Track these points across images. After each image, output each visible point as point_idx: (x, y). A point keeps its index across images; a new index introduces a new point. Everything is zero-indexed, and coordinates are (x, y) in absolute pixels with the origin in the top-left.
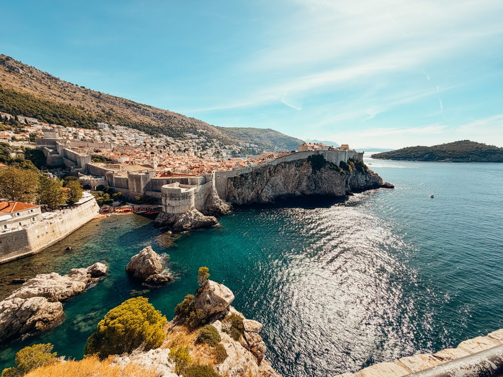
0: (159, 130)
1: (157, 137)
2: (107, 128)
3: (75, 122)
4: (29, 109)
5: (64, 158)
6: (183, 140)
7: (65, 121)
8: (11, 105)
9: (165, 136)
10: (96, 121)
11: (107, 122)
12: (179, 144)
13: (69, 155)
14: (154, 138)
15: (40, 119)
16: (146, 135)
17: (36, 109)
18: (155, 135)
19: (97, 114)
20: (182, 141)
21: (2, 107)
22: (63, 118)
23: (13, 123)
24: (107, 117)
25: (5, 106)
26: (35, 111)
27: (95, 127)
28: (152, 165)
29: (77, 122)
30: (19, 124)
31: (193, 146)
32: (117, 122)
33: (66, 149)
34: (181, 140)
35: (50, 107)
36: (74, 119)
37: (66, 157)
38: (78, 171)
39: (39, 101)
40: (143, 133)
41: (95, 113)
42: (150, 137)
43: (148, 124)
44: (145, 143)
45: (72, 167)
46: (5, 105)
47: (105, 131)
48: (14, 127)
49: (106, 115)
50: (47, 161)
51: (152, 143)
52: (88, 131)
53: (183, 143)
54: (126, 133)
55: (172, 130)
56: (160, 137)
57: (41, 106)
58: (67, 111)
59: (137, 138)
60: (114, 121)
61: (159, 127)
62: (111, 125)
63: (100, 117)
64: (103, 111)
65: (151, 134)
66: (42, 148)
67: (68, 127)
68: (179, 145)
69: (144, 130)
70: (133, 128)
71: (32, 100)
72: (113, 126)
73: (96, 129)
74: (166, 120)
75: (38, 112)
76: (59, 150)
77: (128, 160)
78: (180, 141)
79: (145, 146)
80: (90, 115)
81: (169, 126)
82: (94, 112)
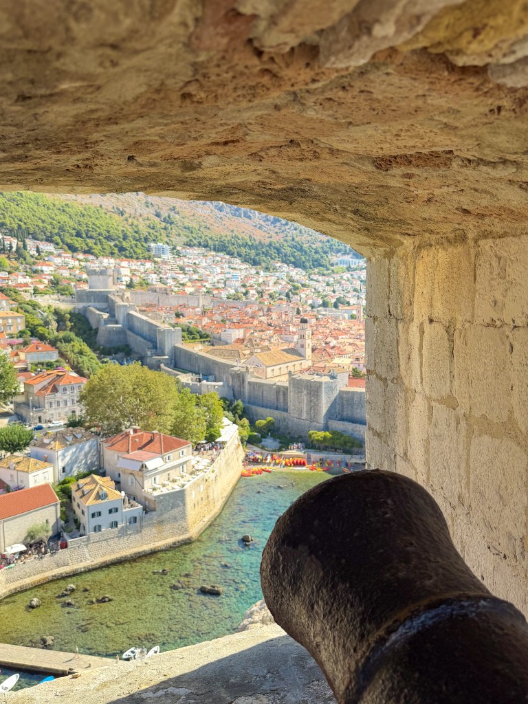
0: (272, 252)
1: (267, 269)
2: (168, 256)
3: (112, 244)
4: (41, 225)
5: (129, 333)
6: (328, 275)
7: (96, 244)
8: (16, 220)
9: (285, 268)
10: (146, 240)
11: (166, 239)
12: (321, 287)
13: (137, 324)
14: (262, 273)
15: (57, 244)
16: (244, 266)
17: (51, 224)
18: (263, 264)
19: (148, 222)
20: (327, 279)
21: (3, 224)
22: (91, 237)
23: (20, 254)
24: (165, 229)
25: (8, 223)
26: (49, 227)
27: (146, 254)
28: (301, 350)
29: (116, 246)
30: (28, 258)
31: (355, 290)
32: (185, 240)
33: (132, 312)
34: (324, 275)
35: (71, 217)
36: (109, 238)
37: (131, 329)
38: (159, 361)
39: (54, 205)
40: (237, 262)
41: (144, 220)
42: (253, 271)
43: (247, 237)
44: (244, 286)
45: (149, 353)
46: (7, 221)
47: (165, 263)
48: (22, 263)
49: (163, 225)
50: (98, 338)
51: (259, 285)
52: (135, 265)
53: (328, 285)
54: (204, 264)
55: (301, 250)
56: (275, 269)
57: (56, 215)
58: (97, 222)
59: (228, 276)
60: (179, 235)
61: (270, 245)
62: (174, 249)
63: (153, 229)
64: (158, 215)
65: (255, 263)
66: (85, 309)
67: (101, 258)
68: (320, 289)
69: (240, 255)
70: (217, 249)
71: (44, 206)
72: (178, 248)
73: (149, 258)
74: (287, 224)
75: (54, 228)
76: (120, 315)
77: (241, 337)
78: (321, 278)
79: (246, 294)
80: (136, 226)
81: (293, 240)
82: (141, 220)
